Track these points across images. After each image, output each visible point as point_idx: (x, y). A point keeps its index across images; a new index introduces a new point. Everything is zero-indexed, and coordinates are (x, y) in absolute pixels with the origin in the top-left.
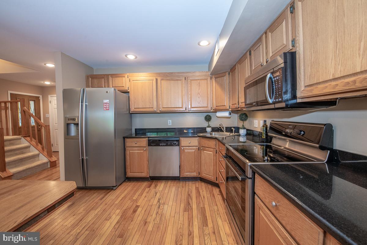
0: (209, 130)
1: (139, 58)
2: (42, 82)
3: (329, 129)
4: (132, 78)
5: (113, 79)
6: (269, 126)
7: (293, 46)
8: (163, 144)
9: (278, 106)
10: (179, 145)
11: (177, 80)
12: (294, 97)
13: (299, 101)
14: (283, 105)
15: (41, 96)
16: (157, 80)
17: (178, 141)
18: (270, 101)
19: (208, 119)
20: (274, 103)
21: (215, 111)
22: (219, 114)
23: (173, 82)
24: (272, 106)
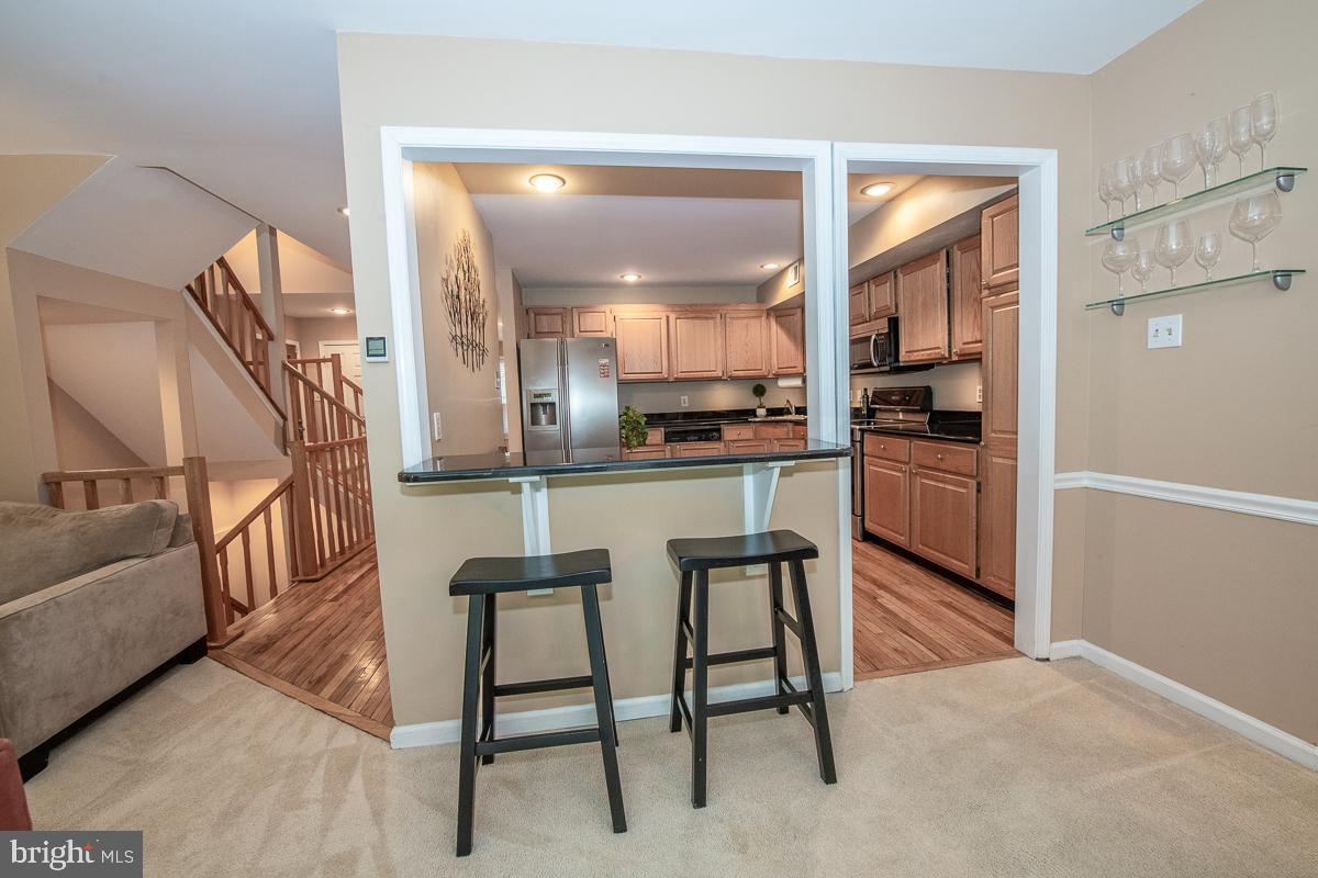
0: (761, 412)
1: (645, 278)
2: (329, 310)
3: (928, 392)
4: (620, 315)
5: (582, 316)
6: (870, 396)
7: (897, 311)
8: (692, 438)
9: (883, 369)
10: (719, 439)
11: (707, 318)
12: (897, 360)
13: (901, 364)
14: (887, 368)
15: (297, 344)
16: (668, 317)
17: (719, 430)
18: (875, 364)
19: (759, 391)
20: (879, 366)
21: (778, 376)
22: (782, 383)
23: (698, 321)
24: (877, 370)
